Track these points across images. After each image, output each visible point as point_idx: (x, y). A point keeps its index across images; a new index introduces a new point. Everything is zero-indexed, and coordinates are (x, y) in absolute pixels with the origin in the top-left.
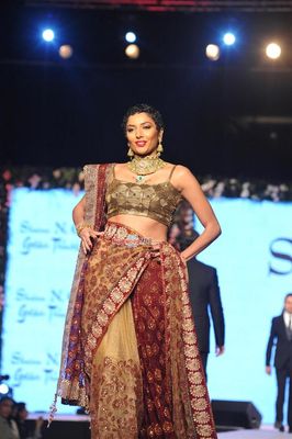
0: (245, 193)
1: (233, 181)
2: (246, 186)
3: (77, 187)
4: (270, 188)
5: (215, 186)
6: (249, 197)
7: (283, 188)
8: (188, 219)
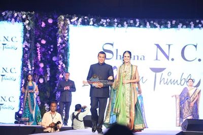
0: (91, 23)
1: (85, 17)
2: (91, 19)
3: (13, 20)
4: (102, 20)
5: (78, 20)
6: (93, 25)
7: (108, 20)
8: (66, 35)
